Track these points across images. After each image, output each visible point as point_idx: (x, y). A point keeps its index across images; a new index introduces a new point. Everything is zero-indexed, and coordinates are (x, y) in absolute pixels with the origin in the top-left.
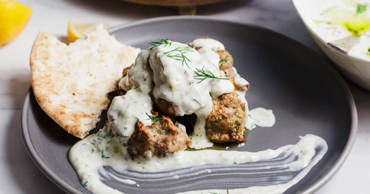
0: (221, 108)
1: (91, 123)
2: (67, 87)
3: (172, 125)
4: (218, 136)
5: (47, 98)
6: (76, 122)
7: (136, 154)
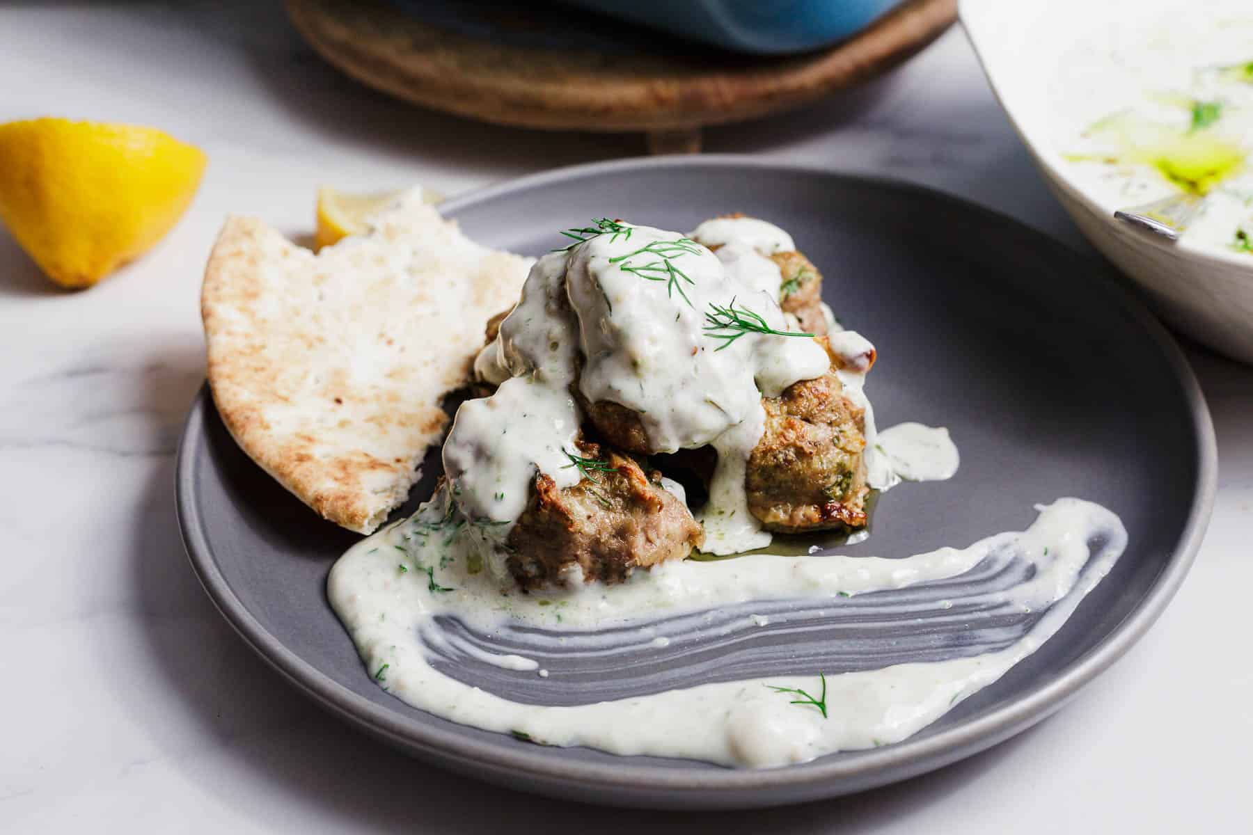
0: (791, 426)
1: (393, 487)
2: (317, 381)
3: (644, 483)
4: (785, 512)
5: (254, 415)
6: (347, 484)
7: (535, 577)
